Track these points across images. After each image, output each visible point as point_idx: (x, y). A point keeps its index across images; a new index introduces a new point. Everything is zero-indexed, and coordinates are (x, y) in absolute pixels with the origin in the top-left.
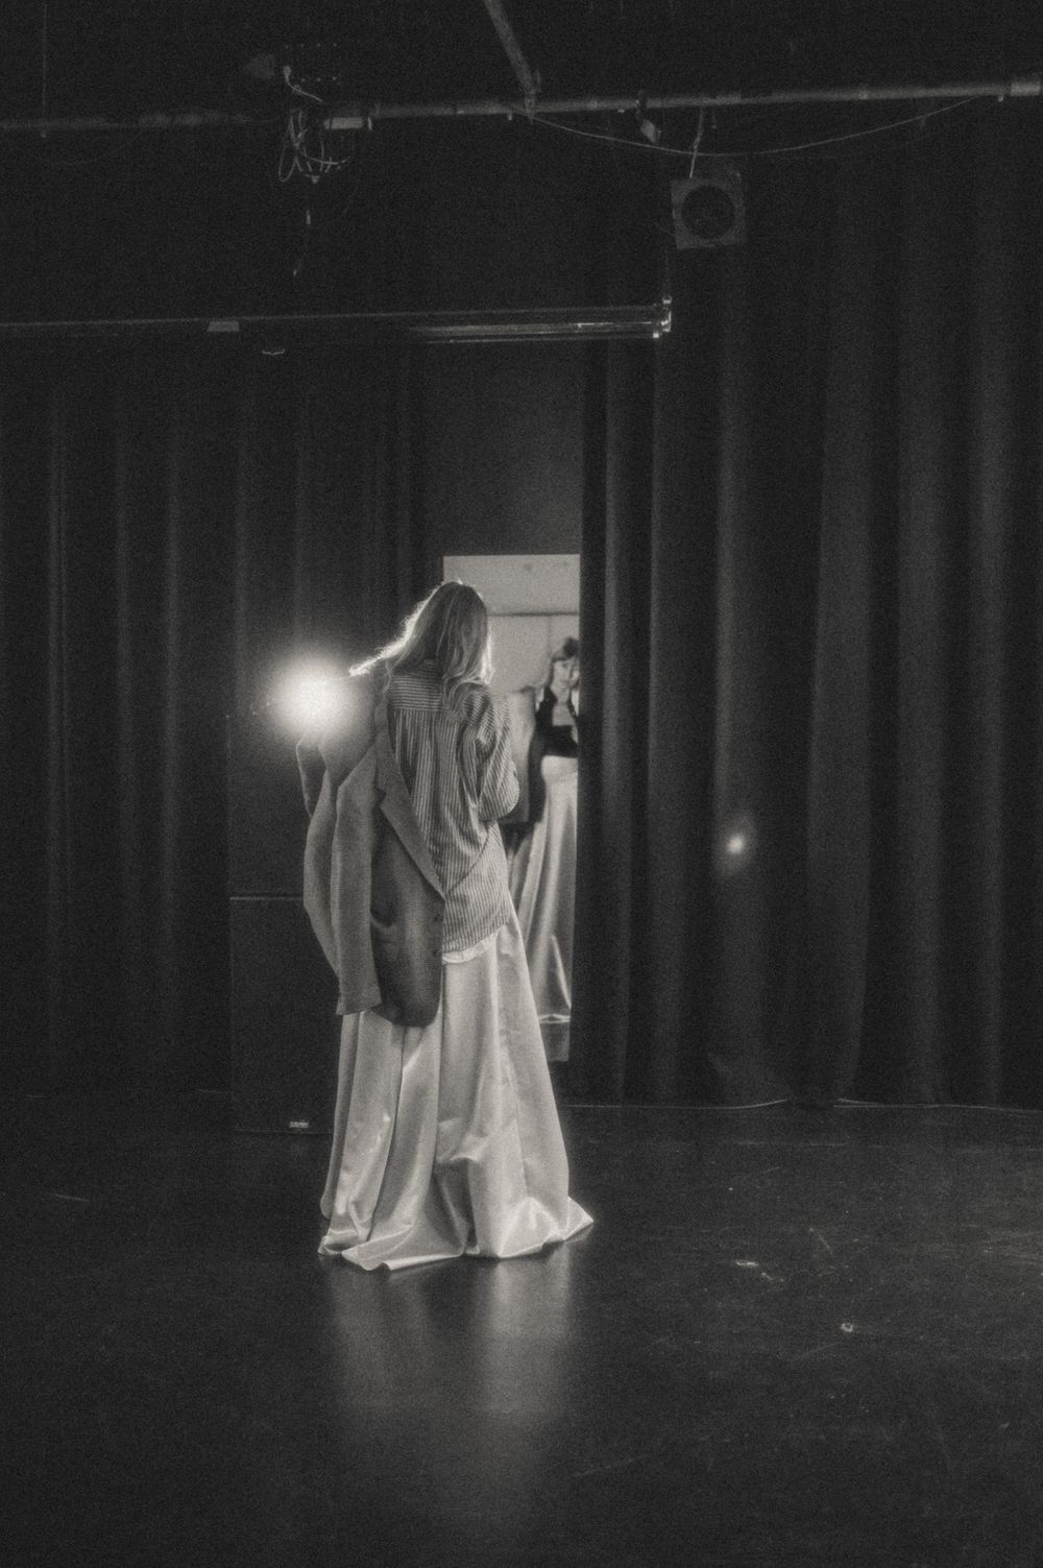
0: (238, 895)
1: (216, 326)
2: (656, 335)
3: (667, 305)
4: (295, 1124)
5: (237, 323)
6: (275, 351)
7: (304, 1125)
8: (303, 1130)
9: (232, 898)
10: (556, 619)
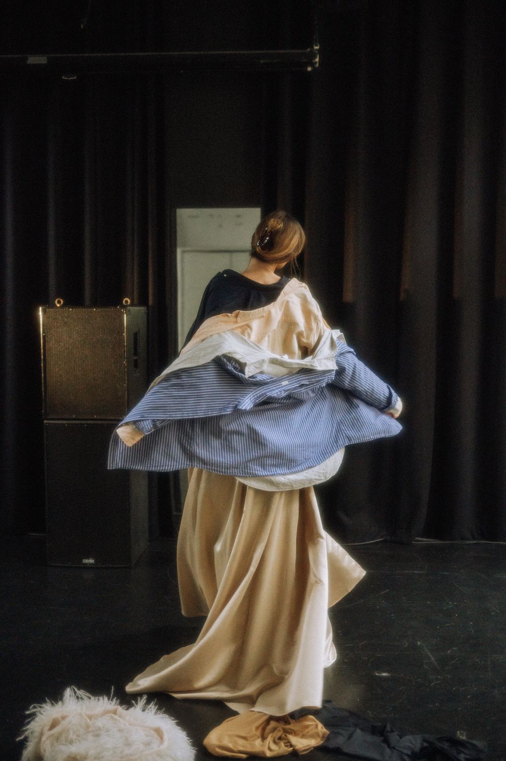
0: (48, 420)
1: (33, 60)
2: (309, 69)
3: (316, 50)
4: (86, 561)
5: (46, 58)
6: (70, 77)
7: (91, 561)
8: (92, 564)
9: (45, 422)
10: (234, 255)
